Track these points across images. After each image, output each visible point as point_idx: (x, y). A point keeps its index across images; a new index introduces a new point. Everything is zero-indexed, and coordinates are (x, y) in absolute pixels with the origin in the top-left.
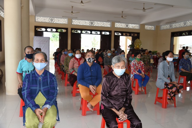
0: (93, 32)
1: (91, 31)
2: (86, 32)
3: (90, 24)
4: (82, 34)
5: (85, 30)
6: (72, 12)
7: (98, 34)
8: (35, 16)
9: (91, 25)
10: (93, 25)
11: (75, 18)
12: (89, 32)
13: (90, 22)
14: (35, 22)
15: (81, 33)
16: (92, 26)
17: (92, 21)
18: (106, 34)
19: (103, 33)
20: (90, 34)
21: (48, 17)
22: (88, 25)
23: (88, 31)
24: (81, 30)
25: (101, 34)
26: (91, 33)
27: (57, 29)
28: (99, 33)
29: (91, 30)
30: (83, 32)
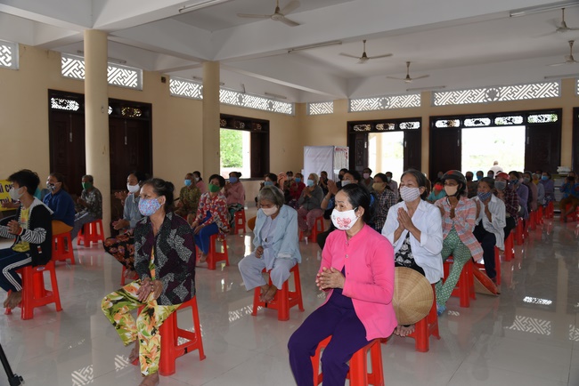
0: (498, 120)
1: (492, 116)
2: (477, 122)
3: (486, 99)
4: (463, 130)
5: (471, 116)
6: (408, 77)
7: (514, 125)
8: (350, 100)
9: (490, 100)
10: (495, 99)
11: (440, 87)
12: (487, 121)
13: (485, 92)
14: (350, 111)
15: (462, 126)
16: (493, 102)
17: (492, 87)
18: (544, 121)
19: (534, 119)
20: (490, 126)
21: (376, 97)
22: (481, 101)
23: (481, 120)
24: (462, 118)
25: (525, 123)
26: (493, 124)
27: (397, 122)
28: (519, 119)
29: (493, 114)
30: (468, 122)
